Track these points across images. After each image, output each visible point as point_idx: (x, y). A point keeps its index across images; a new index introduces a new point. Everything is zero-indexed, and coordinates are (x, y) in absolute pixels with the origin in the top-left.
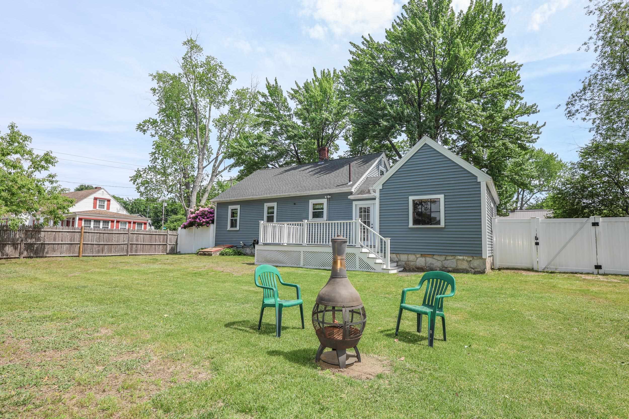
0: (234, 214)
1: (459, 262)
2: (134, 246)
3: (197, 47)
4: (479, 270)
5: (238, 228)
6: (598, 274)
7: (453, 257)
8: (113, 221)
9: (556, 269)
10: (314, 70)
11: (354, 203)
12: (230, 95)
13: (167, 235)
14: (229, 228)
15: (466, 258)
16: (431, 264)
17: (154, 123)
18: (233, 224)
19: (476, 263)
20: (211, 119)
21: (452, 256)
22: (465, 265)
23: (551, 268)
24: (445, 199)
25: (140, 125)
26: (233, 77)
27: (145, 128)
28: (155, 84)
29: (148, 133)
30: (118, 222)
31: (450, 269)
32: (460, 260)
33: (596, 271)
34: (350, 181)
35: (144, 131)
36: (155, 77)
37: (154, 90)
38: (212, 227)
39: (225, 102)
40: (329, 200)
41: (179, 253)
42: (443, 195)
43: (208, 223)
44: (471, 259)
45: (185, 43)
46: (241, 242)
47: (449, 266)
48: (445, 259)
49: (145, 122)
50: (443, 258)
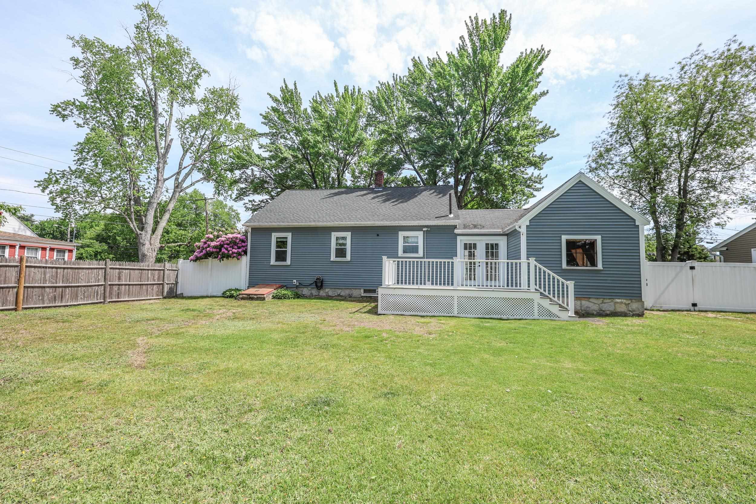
0: (282, 243)
1: (617, 305)
2: (115, 288)
3: (159, 17)
4: (637, 312)
5: (288, 262)
6: (695, 311)
7: (610, 301)
8: (12, 247)
9: (661, 307)
10: (335, 84)
11: (459, 238)
12: (200, 93)
13: (164, 270)
14: (273, 262)
15: (624, 301)
16: (587, 307)
17: (82, 108)
18: (281, 256)
19: (635, 306)
20: (174, 119)
21: (609, 299)
22: (622, 308)
23: (656, 307)
24: (602, 240)
25: (58, 106)
26: (205, 71)
27: (66, 113)
28: (78, 53)
29: (70, 120)
30: (22, 247)
31: (608, 312)
32: (617, 303)
33: (692, 308)
34: (450, 213)
35: (64, 117)
36: (78, 42)
37: (76, 62)
38: (245, 260)
39: (192, 101)
40: (426, 234)
41: (181, 297)
42: (600, 236)
43: (239, 255)
44: (629, 302)
45: (139, 7)
46: (295, 281)
47: (607, 309)
48: (603, 303)
49: (67, 103)
50: (600, 301)
